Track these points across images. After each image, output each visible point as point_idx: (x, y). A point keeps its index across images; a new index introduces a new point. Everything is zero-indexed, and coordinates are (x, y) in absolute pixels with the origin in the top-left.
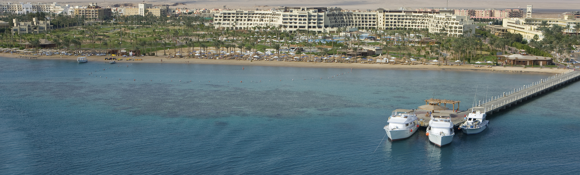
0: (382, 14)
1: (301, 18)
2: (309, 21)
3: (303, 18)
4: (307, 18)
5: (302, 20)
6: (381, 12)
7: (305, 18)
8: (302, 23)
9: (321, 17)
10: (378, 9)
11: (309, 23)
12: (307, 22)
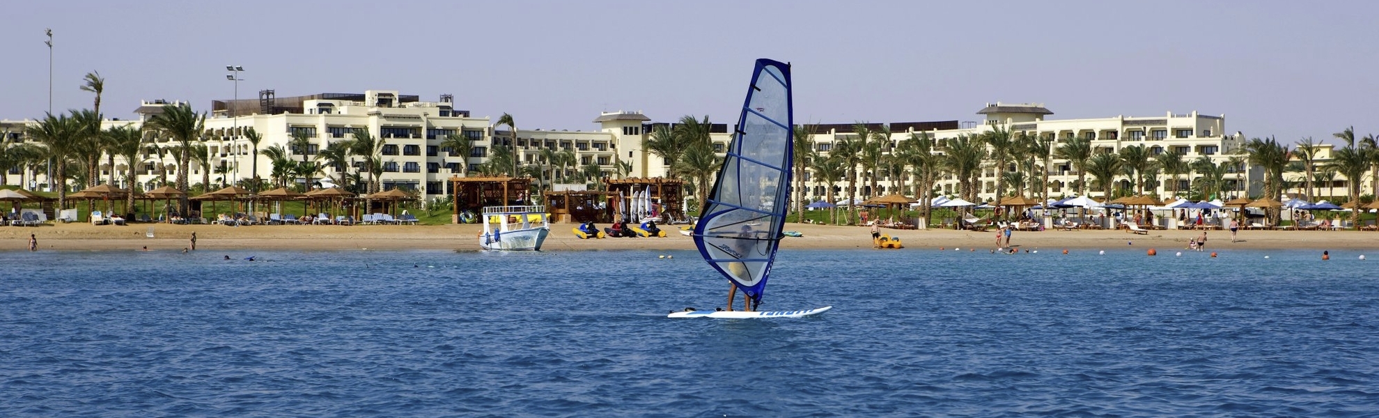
0: (638, 139)
1: (391, 141)
2: (434, 159)
3: (401, 143)
4: (422, 143)
5: (396, 153)
6: (631, 128)
7: (411, 141)
8: (401, 165)
9: (478, 139)
10: (619, 120)
11: (433, 168)
12: (422, 160)
